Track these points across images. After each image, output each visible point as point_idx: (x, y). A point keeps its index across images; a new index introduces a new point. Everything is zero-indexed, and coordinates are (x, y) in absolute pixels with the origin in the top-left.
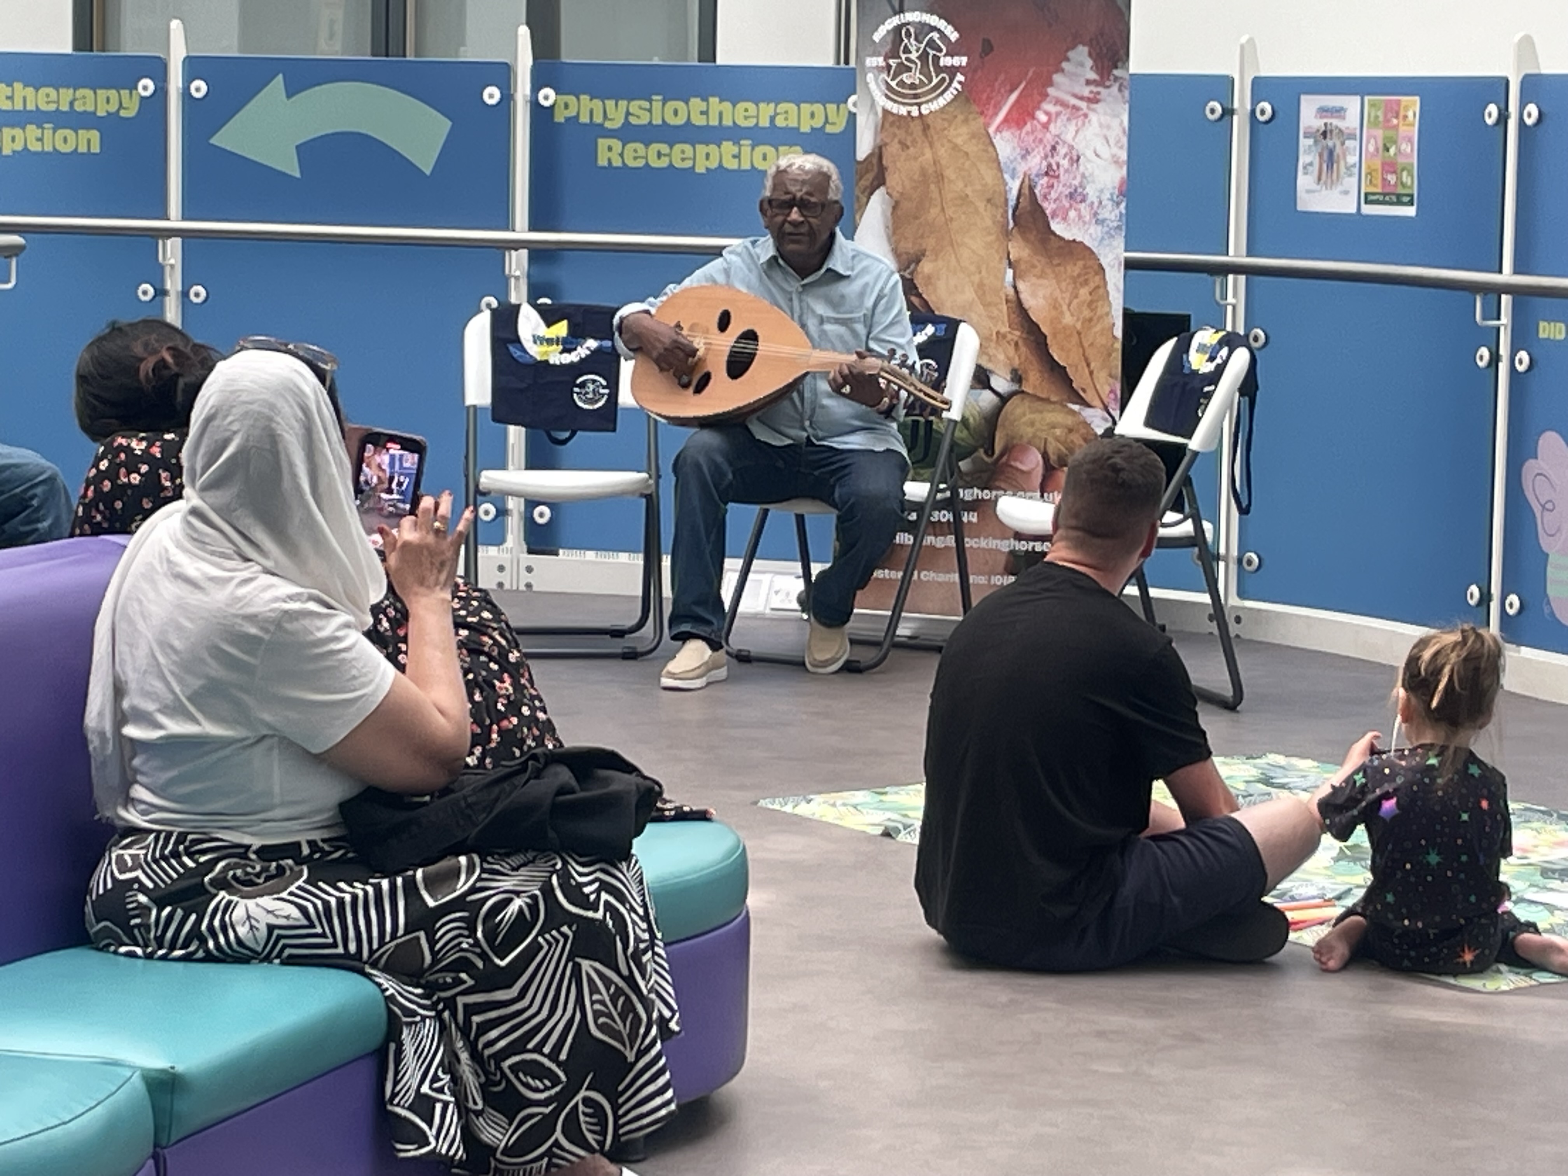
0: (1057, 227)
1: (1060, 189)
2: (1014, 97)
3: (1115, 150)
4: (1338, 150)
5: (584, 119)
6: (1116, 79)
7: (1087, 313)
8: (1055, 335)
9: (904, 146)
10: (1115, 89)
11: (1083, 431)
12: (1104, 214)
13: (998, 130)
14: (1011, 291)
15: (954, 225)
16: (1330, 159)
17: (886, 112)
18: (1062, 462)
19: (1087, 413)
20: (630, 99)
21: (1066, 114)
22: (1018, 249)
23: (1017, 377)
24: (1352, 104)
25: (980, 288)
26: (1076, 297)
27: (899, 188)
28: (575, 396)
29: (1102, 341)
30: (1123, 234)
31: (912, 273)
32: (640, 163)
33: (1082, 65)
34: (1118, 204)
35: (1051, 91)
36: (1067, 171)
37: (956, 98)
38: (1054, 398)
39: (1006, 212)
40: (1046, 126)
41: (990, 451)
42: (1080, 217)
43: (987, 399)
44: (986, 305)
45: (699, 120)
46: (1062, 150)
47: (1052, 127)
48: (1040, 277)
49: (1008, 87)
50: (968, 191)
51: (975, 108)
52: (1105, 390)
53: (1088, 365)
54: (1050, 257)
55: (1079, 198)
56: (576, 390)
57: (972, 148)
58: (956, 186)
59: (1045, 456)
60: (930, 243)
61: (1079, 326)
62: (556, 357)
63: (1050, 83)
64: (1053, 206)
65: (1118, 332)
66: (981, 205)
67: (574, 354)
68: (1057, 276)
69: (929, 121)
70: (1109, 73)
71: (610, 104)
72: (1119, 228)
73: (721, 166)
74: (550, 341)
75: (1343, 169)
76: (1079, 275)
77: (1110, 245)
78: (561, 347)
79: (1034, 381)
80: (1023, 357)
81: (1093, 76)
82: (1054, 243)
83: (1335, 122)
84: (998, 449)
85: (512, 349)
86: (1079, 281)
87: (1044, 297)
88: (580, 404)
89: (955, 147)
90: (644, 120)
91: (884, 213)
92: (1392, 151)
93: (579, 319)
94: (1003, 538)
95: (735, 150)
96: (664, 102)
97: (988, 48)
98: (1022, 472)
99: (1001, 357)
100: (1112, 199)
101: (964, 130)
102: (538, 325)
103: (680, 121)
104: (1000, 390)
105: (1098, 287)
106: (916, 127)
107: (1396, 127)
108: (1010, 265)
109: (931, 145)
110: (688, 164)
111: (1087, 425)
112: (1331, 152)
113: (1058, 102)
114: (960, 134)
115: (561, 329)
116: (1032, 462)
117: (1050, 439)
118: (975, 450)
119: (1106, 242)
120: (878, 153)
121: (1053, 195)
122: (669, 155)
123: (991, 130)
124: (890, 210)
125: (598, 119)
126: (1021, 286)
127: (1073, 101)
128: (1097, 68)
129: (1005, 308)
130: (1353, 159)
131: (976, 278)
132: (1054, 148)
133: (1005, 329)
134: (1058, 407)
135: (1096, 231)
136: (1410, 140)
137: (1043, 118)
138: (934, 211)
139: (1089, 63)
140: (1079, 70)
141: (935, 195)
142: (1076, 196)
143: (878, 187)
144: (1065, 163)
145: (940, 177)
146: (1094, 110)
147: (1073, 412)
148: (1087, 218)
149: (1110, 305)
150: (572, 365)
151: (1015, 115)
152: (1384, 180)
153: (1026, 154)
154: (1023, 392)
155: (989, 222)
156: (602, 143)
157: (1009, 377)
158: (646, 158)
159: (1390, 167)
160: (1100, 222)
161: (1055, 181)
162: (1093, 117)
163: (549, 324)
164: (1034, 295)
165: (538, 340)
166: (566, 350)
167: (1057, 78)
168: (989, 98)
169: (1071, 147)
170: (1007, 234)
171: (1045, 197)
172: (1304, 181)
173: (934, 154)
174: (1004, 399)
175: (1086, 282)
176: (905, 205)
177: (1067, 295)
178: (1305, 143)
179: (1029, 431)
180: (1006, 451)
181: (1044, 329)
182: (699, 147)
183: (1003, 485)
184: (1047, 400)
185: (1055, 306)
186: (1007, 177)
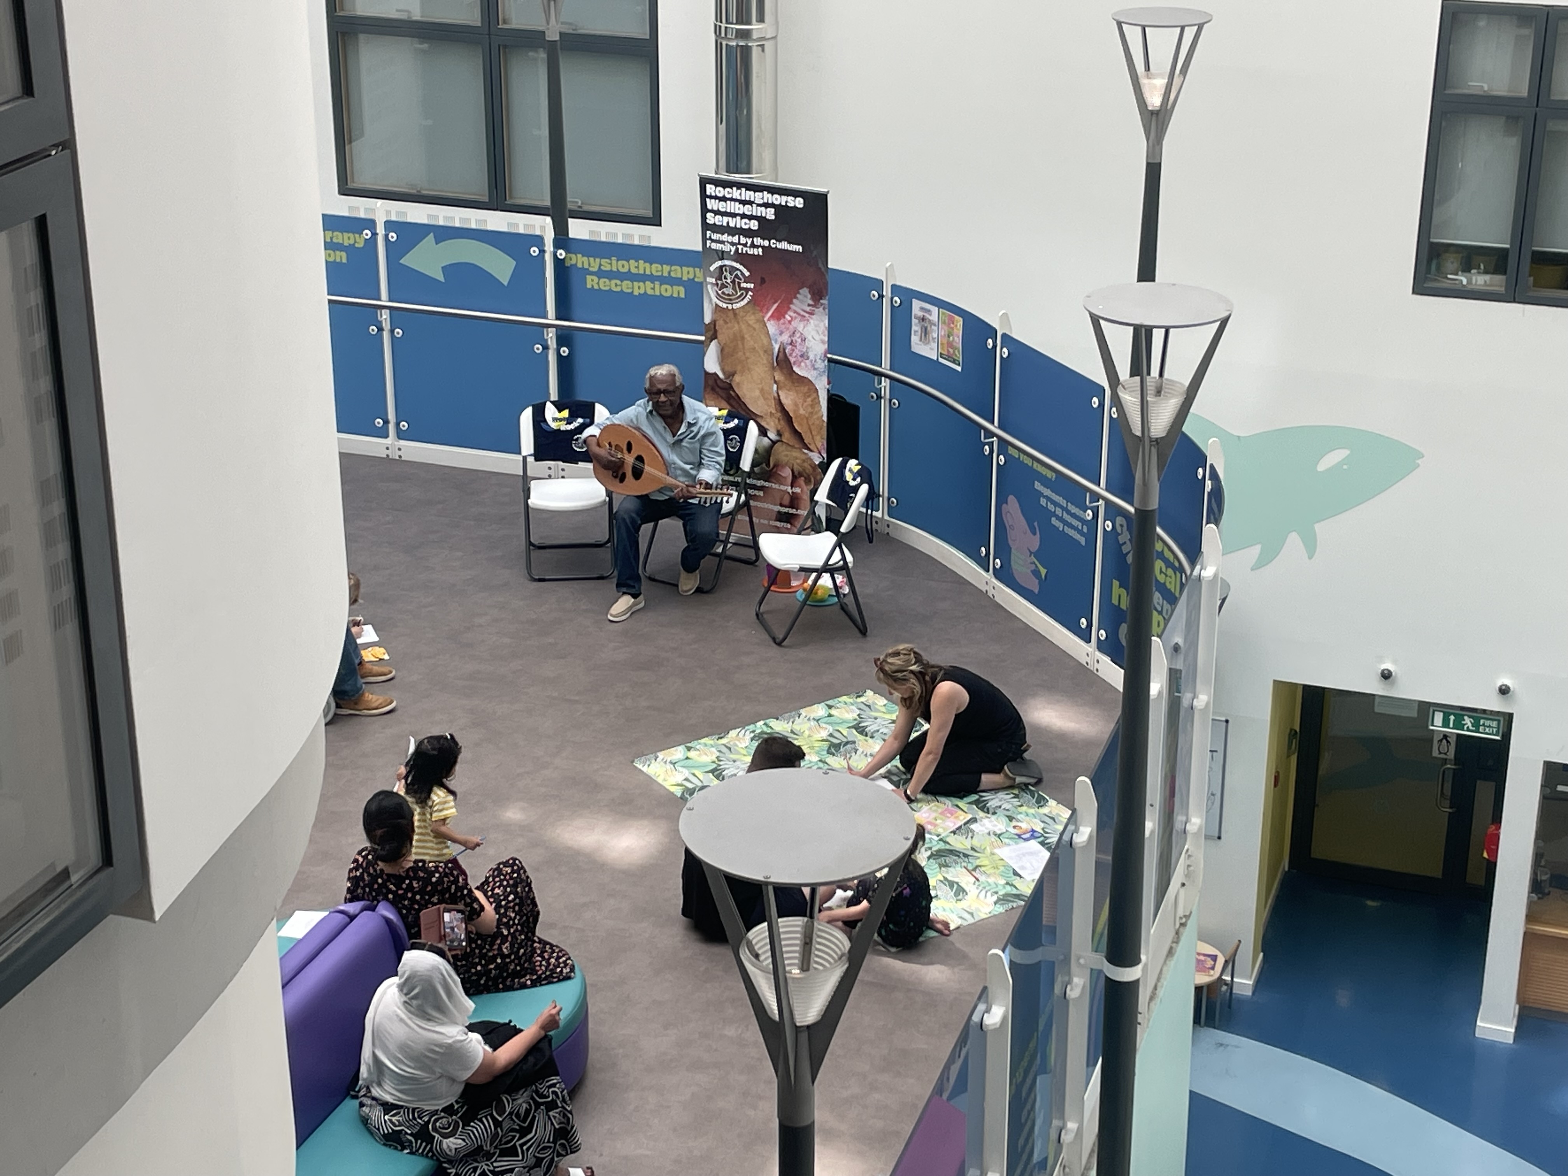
0: (795, 369)
1: (797, 352)
2: (775, 306)
3: (822, 337)
4: (929, 328)
5: (580, 265)
6: (822, 304)
7: (810, 410)
8: (796, 418)
9: (726, 323)
10: (821, 309)
11: (809, 462)
12: (817, 366)
13: (769, 320)
14: (776, 395)
15: (749, 361)
16: (925, 332)
17: (717, 305)
18: (800, 475)
19: (811, 454)
20: (602, 258)
21: (799, 318)
22: (778, 376)
23: (779, 434)
24: (934, 310)
25: (762, 390)
26: (805, 402)
27: (724, 342)
28: (573, 446)
29: (817, 422)
30: (826, 374)
31: (731, 380)
32: (607, 288)
33: (806, 297)
34: (824, 361)
35: (792, 306)
36: (800, 344)
37: (748, 303)
38: (797, 446)
39: (773, 358)
40: (790, 322)
41: (768, 465)
42: (806, 366)
43: (766, 441)
44: (765, 399)
45: (634, 270)
46: (798, 335)
47: (793, 323)
48: (789, 390)
49: (773, 301)
50: (756, 345)
51: (758, 308)
52: (819, 445)
53: (811, 433)
54: (793, 383)
55: (806, 358)
56: (574, 442)
57: (757, 326)
58: (750, 343)
59: (793, 471)
60: (739, 368)
61: (807, 415)
62: (564, 427)
63: (791, 303)
64: (794, 359)
65: (825, 418)
66: (762, 353)
67: (572, 425)
68: (797, 391)
69: (737, 312)
70: (819, 301)
71: (592, 259)
72: (824, 371)
73: (645, 292)
74: (561, 420)
75: (931, 339)
76: (807, 393)
77: (820, 380)
78: (565, 423)
79: (787, 436)
80: (783, 426)
81: (811, 302)
82: (795, 376)
83: (927, 316)
84: (772, 465)
85: (542, 424)
86: (806, 395)
87: (792, 400)
88: (576, 449)
89: (749, 325)
90: (608, 268)
91: (717, 351)
92: (951, 338)
93: (574, 409)
94: (775, 505)
95: (652, 285)
96: (618, 260)
97: (763, 281)
98: (783, 477)
99: (772, 424)
100: (820, 359)
101: (753, 317)
102: (555, 412)
103: (625, 270)
104: (771, 437)
105: (815, 399)
106: (731, 314)
107: (952, 328)
108: (776, 382)
109: (738, 323)
110: (630, 291)
111: (811, 460)
112: (926, 329)
113: (795, 312)
114: (751, 319)
115: (565, 413)
116: (787, 473)
117: (795, 464)
118: (762, 463)
119: (819, 378)
120: (714, 323)
121: (794, 354)
122: (621, 285)
123: (766, 319)
124: (719, 352)
125: (586, 266)
126: (780, 393)
127: (802, 313)
128: (812, 299)
129: (773, 401)
130: (935, 335)
131: (760, 386)
132: (794, 333)
133: (774, 411)
134: (798, 450)
135: (815, 373)
136: (958, 337)
137: (789, 318)
138: (740, 354)
139: (809, 296)
140: (805, 299)
141: (740, 346)
142: (804, 356)
143: (714, 339)
144: (799, 340)
145: (743, 338)
146: (812, 318)
147: (806, 454)
148: (810, 367)
149: (821, 407)
150: (571, 430)
151: (776, 314)
152: (948, 350)
153: (781, 333)
154: (782, 441)
155: (765, 362)
156: (589, 278)
157: (776, 433)
158: (610, 286)
159: (950, 345)
160: (815, 369)
161: (795, 348)
162: (812, 321)
163: (560, 411)
164: (786, 398)
165: (555, 419)
166: (569, 423)
167: (795, 301)
168: (764, 306)
169: (802, 334)
170: (774, 368)
171: (791, 355)
172: (915, 339)
173: (740, 327)
174: (774, 443)
175: (809, 396)
176: (726, 350)
177: (801, 401)
178: (914, 321)
179: (785, 459)
180: (775, 466)
181: (791, 414)
182: (635, 284)
183: (774, 481)
184: (793, 447)
185: (796, 405)
186: (773, 342)
